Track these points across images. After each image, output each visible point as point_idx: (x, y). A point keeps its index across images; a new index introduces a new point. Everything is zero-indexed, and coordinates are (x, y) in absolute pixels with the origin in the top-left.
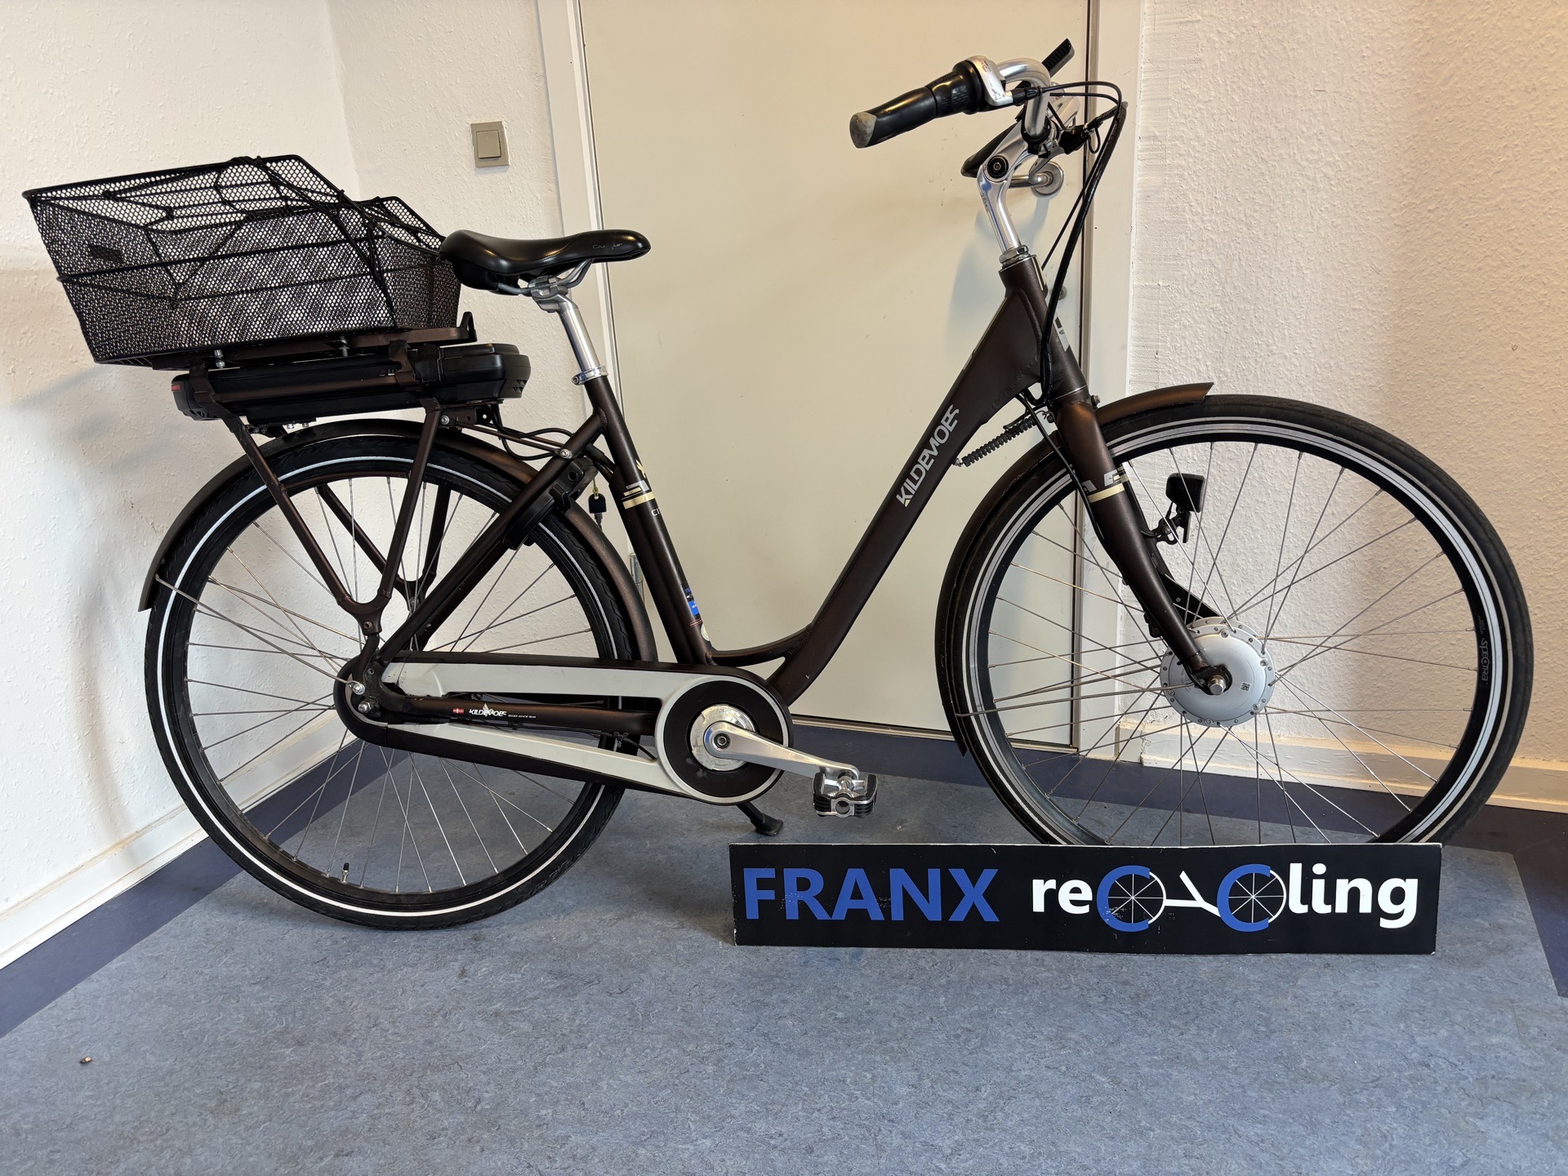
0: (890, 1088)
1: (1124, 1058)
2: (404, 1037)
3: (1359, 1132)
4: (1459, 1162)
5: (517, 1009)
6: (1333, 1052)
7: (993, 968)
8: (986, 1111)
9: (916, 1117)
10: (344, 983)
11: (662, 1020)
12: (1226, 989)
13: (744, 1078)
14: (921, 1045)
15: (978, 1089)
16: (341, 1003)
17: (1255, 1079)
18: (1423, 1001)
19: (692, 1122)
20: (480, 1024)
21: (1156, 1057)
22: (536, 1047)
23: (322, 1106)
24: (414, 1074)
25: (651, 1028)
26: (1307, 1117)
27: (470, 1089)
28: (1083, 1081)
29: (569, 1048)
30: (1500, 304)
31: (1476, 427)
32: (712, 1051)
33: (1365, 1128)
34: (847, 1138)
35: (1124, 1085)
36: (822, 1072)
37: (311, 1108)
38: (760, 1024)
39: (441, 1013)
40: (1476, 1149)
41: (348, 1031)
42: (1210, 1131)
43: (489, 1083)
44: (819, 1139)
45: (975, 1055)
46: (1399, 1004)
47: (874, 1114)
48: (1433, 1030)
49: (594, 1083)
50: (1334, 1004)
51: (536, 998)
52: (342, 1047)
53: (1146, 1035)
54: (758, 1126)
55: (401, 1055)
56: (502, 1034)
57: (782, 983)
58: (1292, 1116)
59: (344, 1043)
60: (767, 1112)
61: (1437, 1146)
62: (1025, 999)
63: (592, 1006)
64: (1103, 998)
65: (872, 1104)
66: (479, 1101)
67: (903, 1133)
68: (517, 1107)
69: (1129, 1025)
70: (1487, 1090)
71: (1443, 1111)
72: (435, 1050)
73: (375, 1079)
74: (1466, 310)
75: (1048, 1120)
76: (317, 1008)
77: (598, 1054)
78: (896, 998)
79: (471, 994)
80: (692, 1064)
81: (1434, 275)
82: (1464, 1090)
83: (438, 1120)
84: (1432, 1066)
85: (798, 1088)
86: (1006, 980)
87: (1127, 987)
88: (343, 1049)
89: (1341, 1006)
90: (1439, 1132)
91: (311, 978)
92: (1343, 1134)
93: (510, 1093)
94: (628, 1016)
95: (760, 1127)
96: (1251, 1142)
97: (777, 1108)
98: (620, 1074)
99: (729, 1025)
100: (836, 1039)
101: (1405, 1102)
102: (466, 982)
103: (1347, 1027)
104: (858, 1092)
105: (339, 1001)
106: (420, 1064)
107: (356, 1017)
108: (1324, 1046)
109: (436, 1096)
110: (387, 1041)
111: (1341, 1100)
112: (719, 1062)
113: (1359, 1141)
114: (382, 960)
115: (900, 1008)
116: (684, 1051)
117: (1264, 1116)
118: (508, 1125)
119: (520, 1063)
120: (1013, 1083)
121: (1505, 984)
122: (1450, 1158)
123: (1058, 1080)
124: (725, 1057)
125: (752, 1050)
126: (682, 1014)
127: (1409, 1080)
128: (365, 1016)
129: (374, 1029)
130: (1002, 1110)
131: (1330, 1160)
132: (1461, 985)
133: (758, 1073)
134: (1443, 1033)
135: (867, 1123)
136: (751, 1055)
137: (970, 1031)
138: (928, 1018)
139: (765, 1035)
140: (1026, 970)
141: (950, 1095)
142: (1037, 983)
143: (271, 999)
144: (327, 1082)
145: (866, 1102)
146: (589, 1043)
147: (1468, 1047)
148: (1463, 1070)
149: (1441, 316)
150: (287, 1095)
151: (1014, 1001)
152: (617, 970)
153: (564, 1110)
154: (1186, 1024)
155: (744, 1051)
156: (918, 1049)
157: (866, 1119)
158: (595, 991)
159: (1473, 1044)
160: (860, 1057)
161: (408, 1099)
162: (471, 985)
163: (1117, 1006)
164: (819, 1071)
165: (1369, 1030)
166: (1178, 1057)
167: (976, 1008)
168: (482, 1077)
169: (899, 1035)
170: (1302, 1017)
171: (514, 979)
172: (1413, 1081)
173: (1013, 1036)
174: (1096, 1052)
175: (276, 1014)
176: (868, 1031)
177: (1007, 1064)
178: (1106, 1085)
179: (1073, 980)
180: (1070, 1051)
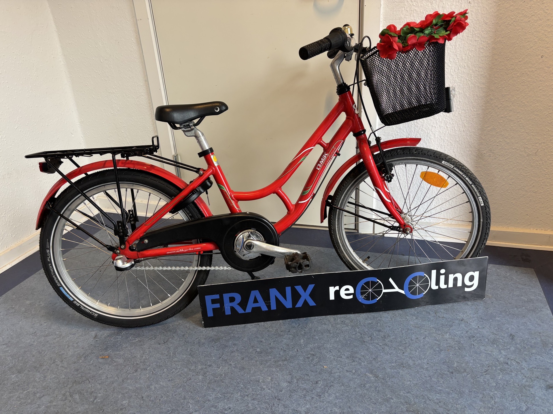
0: (278, 383)
1: (380, 365)
2: (66, 368)
3: (481, 396)
4: (524, 409)
5: (118, 353)
6: (467, 358)
7: (323, 326)
8: (320, 393)
9: (290, 397)
10: (42, 344)
11: (181, 355)
12: (421, 332)
13: (215, 381)
14: (293, 363)
15: (317, 383)
16: (40, 353)
17: (435, 373)
18: (503, 334)
19: (190, 404)
20: (100, 360)
21: (393, 364)
22: (124, 371)
23: (25, 403)
24: (68, 386)
25: (176, 359)
26: (458, 390)
27: (92, 392)
28: (362, 377)
29: (139, 370)
30: (537, 37)
31: (525, 92)
32: (202, 369)
33: (483, 394)
34: (259, 409)
35: (380, 378)
36: (249, 377)
37: (20, 403)
38: (223, 355)
39: (84, 356)
40: (531, 402)
41: (41, 366)
42: (417, 398)
43: (101, 389)
44: (247, 410)
45: (316, 367)
46: (493, 336)
47: (271, 396)
48: (508, 347)
49: (148, 387)
50: (466, 337)
51: (127, 347)
52: (38, 374)
53: (388, 354)
54: (220, 404)
55: (63, 376)
56: (110, 365)
57: (234, 336)
58: (452, 389)
59: (39, 372)
60: (225, 397)
61: (514, 402)
62: (337, 340)
63: (151, 350)
64: (370, 338)
65: (271, 392)
66: (95, 399)
67: (284, 405)
68: (113, 400)
69: (381, 350)
70: (533, 373)
71: (515, 384)
72: (79, 374)
73: (50, 389)
74: (523, 40)
75: (347, 396)
76: (29, 355)
77: (151, 373)
78: (283, 341)
79: (98, 346)
80: (193, 376)
81: (510, 24)
82: (524, 374)
83: (76, 408)
84: (509, 364)
85: (239, 385)
86: (329, 331)
87: (381, 333)
88: (38, 375)
89: (469, 338)
90: (514, 394)
91: (28, 341)
92: (474, 397)
93: (110, 393)
94: (167, 354)
95: (221, 405)
96: (435, 403)
97: (229, 395)
98: (161, 382)
99: (210, 356)
100: (256, 361)
101: (499, 381)
102: (97, 341)
103: (473, 347)
104: (265, 386)
105: (39, 352)
106: (71, 381)
107: (45, 359)
108: (463, 356)
109: (77, 397)
110: (58, 370)
111: (472, 381)
112: (205, 374)
113: (481, 401)
114: (60, 332)
115: (284, 346)
116: (190, 369)
117: (440, 390)
118: (108, 409)
119: (116, 378)
120: (332, 379)
121: (536, 326)
122: (520, 407)
123: (351, 377)
124: (207, 372)
125: (219, 368)
126: (190, 352)
127: (500, 371)
128: (50, 358)
129: (53, 364)
130: (327, 392)
131: (469, 410)
132: (518, 326)
133: (221, 379)
134: (513, 349)
135: (268, 401)
136: (219, 370)
137: (314, 355)
138: (296, 350)
139: (226, 360)
140: (338, 326)
141: (305, 386)
142: (342, 332)
143: (9, 352)
144: (29, 390)
145: (268, 391)
146: (148, 367)
147: (523, 354)
148: (522, 365)
149: (512, 43)
150: (11, 397)
151: (333, 341)
152: (163, 333)
153: (134, 401)
154: (405, 348)
155: (216, 368)
156: (291, 365)
157: (268, 399)
158: (153, 343)
159: (525, 353)
160: (266, 369)
161: (64, 398)
162: (99, 342)
163: (376, 341)
164: (248, 377)
165: (482, 348)
166: (402, 364)
167: (317, 344)
168: (99, 386)
169: (283, 358)
170: (454, 343)
171: (118, 338)
172: (502, 371)
173: (332, 357)
174: (367, 363)
175: (11, 359)
176: (270, 357)
177: (330, 370)
178: (372, 378)
179: (357, 330)
180: (357, 363)
